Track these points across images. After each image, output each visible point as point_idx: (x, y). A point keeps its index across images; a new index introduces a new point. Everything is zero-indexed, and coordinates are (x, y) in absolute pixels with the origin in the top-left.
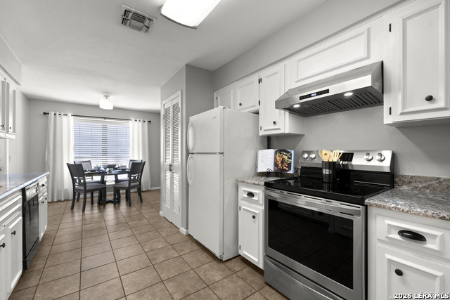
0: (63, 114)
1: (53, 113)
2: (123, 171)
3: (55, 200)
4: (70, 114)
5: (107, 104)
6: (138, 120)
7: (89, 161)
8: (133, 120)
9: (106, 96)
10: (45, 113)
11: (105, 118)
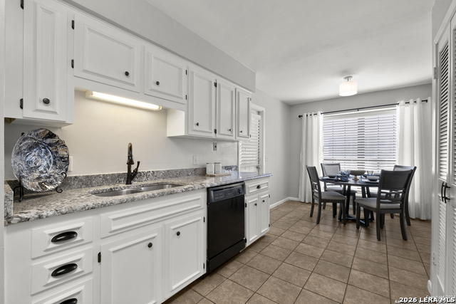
0: (313, 114)
1: (305, 114)
2: (373, 183)
3: (307, 202)
4: (319, 113)
5: (347, 89)
6: (411, 101)
7: (339, 164)
8: (402, 102)
9: (348, 78)
10: (300, 116)
11: (358, 109)
